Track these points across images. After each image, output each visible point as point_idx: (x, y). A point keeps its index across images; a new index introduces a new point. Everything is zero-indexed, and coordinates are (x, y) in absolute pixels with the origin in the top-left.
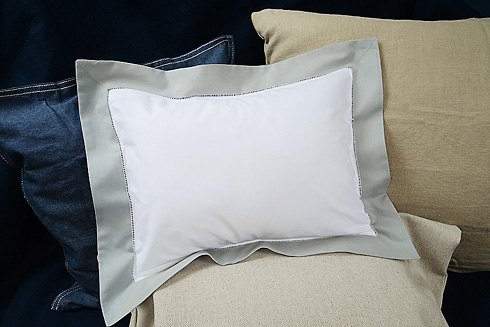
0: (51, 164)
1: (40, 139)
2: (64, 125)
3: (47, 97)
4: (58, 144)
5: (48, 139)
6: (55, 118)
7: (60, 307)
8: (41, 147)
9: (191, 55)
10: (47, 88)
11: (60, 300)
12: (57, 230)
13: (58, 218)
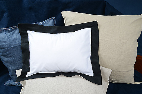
0: (5, 48)
1: (2, 42)
2: (9, 39)
3: (5, 31)
4: (6, 43)
5: (4, 42)
6: (6, 37)
7: (7, 85)
8: (2, 44)
9: (44, 22)
10: (5, 29)
11: (7, 83)
12: (6, 65)
13: (6, 62)
